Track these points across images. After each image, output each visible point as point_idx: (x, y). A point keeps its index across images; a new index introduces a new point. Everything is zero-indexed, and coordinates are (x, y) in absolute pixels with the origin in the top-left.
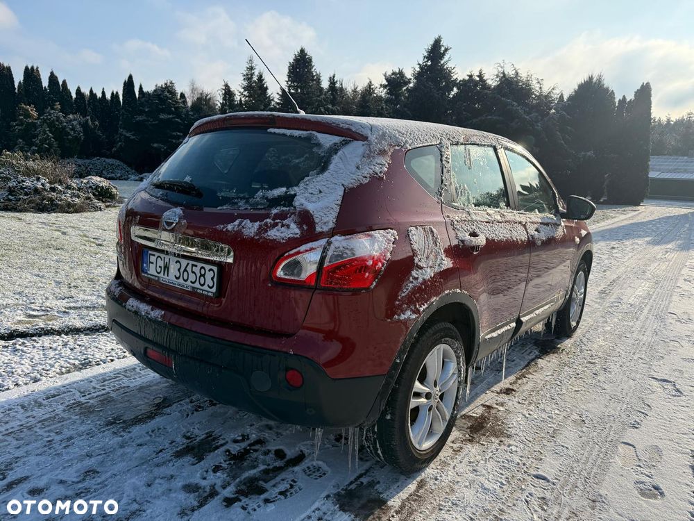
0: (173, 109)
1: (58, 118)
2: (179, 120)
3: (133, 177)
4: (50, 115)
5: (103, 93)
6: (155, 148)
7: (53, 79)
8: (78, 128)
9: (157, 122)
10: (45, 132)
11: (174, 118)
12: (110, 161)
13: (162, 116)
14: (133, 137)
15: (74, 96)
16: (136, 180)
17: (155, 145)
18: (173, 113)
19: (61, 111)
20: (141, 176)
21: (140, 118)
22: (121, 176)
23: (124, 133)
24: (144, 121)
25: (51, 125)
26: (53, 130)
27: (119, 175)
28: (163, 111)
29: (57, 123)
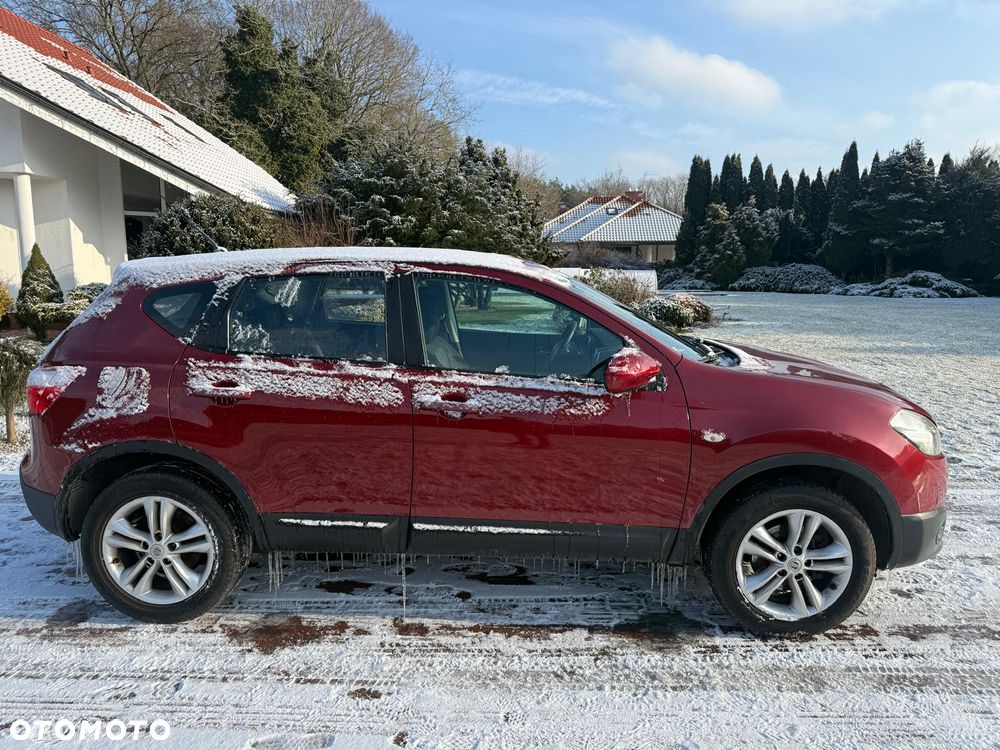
0: (913, 183)
1: (750, 216)
2: (921, 200)
3: (836, 289)
4: (741, 213)
5: (819, 174)
6: (877, 246)
7: (756, 166)
8: (774, 226)
9: (884, 207)
10: (730, 235)
11: (912, 197)
12: (807, 268)
13: (892, 197)
14: (844, 232)
15: (779, 183)
16: (839, 294)
17: (876, 241)
18: (911, 189)
19: (756, 206)
20: (847, 287)
21: (859, 204)
22: (819, 288)
23: (834, 227)
24: (866, 207)
25: (739, 225)
26: (742, 230)
27: (815, 286)
28: (895, 189)
29: (748, 222)
